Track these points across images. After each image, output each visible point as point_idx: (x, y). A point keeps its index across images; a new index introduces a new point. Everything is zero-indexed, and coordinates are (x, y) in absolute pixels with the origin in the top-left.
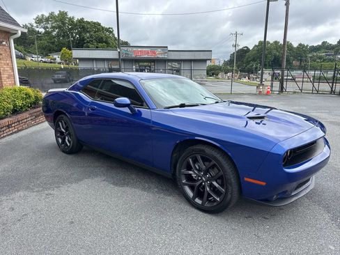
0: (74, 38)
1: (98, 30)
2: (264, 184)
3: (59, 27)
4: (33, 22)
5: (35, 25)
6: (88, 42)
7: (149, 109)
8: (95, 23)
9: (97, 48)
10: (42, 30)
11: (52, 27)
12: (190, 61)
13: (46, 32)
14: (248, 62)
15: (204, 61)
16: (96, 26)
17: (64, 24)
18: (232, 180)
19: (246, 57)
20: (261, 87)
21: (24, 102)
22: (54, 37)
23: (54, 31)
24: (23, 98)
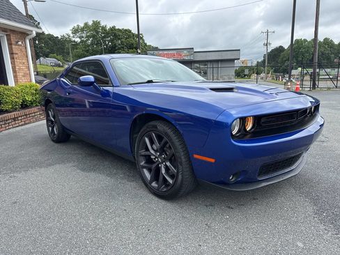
0: (107, 45)
1: (129, 37)
2: (213, 161)
3: (93, 36)
4: (70, 33)
5: (71, 35)
6: (119, 49)
7: (113, 86)
8: (126, 30)
9: (128, 53)
10: (78, 40)
11: (87, 37)
12: (217, 61)
13: (82, 42)
14: (283, 62)
15: (233, 60)
16: (127, 32)
17: (97, 32)
18: (183, 157)
19: (281, 57)
20: (289, 84)
21: (34, 98)
22: (89, 46)
23: (88, 40)
24: (32, 94)
